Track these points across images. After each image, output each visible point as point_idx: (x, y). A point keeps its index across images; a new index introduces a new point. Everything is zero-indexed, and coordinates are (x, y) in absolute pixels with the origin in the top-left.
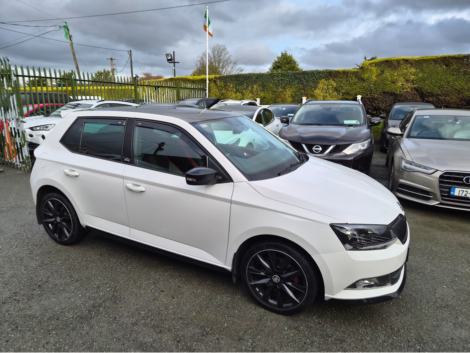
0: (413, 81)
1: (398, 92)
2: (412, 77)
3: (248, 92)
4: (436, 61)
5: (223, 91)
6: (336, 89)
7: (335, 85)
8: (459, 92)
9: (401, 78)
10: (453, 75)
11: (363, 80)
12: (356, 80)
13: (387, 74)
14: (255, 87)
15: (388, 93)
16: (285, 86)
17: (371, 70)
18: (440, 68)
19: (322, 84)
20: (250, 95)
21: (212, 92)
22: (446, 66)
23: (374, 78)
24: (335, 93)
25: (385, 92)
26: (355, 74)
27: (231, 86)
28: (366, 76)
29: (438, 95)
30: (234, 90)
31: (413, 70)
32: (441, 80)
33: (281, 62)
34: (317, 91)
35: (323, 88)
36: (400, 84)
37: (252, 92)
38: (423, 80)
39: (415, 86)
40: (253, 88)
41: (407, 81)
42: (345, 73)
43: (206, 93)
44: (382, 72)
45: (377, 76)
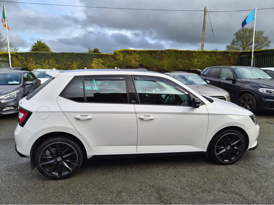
0: (138, 61)
1: (133, 66)
2: (138, 59)
3: (46, 64)
4: (147, 52)
5: (25, 63)
6: (103, 64)
7: (102, 61)
8: (157, 66)
9: (133, 59)
10: (154, 59)
11: (116, 60)
12: (113, 60)
13: (127, 57)
14: (51, 61)
15: (128, 66)
16: (72, 61)
17: (119, 55)
18: (148, 56)
19: (95, 60)
20: (48, 66)
21: (14, 63)
22: (151, 55)
23: (122, 59)
24: (103, 66)
25: (127, 66)
26: (112, 56)
27: (31, 59)
28: (118, 57)
29: (149, 68)
30: (34, 62)
31: (138, 56)
32: (149, 61)
33: (38, 47)
34: (93, 65)
35: (96, 63)
36: (133, 62)
37: (49, 64)
38: (142, 60)
39: (140, 63)
40: (50, 61)
41: (136, 61)
42: (107, 55)
43: (9, 64)
44: (125, 56)
45: (123, 58)
